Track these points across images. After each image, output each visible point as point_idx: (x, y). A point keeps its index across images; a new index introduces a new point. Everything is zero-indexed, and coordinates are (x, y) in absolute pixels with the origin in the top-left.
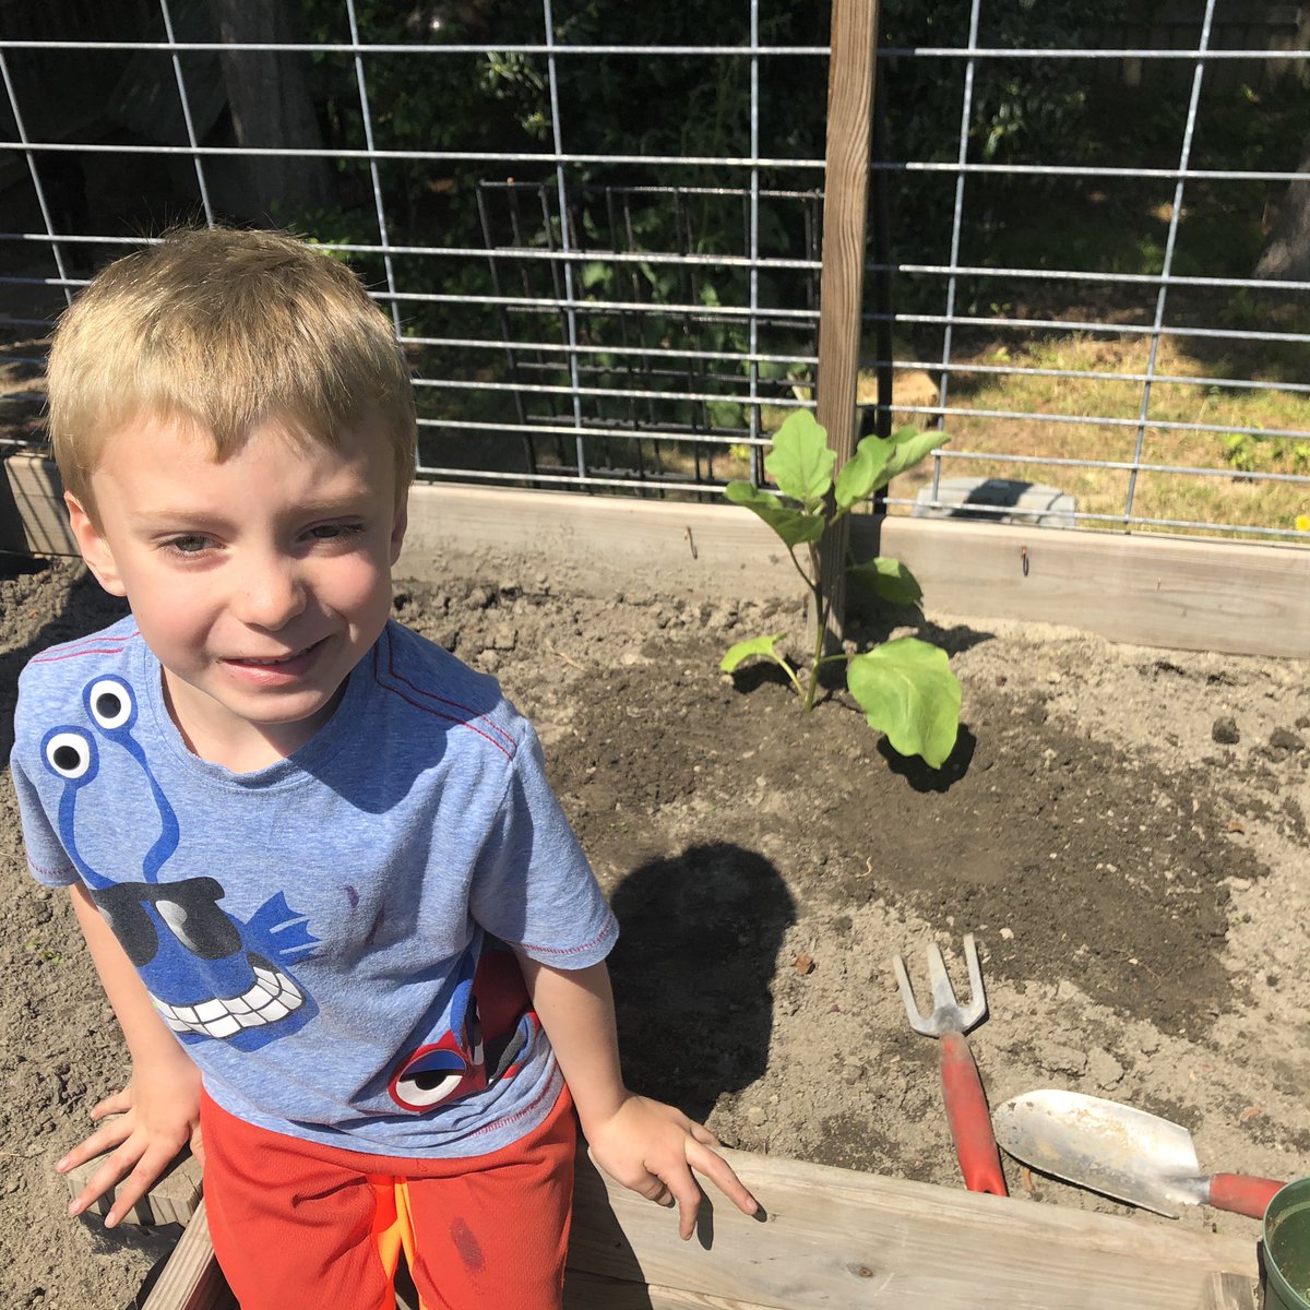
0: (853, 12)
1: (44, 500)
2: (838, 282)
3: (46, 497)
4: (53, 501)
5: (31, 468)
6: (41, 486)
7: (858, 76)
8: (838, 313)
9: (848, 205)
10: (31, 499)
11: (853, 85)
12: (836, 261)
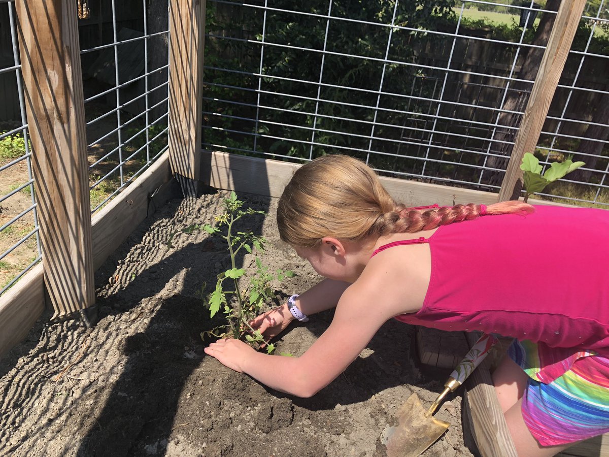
0: (569, 34)
1: (225, 169)
2: (540, 115)
3: (226, 168)
4: (228, 169)
5: (224, 157)
6: (225, 163)
7: (565, 53)
8: (538, 125)
9: (550, 92)
10: (219, 168)
11: (563, 55)
12: (542, 109)
